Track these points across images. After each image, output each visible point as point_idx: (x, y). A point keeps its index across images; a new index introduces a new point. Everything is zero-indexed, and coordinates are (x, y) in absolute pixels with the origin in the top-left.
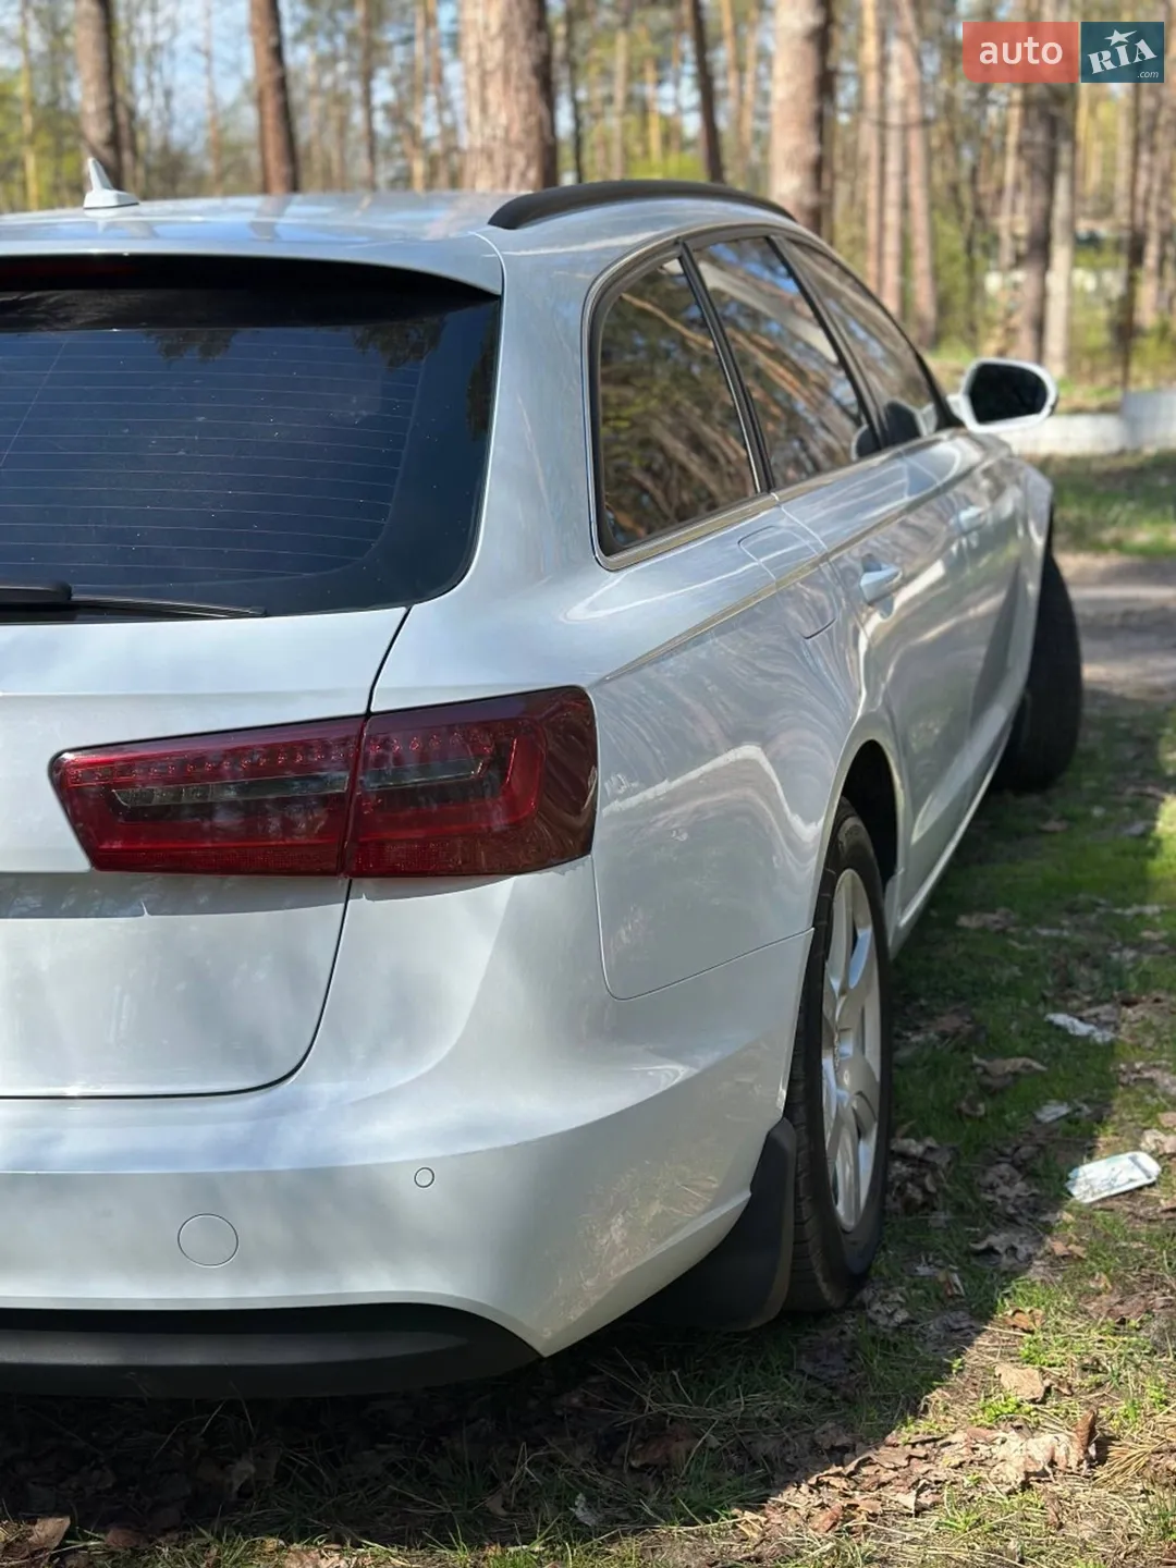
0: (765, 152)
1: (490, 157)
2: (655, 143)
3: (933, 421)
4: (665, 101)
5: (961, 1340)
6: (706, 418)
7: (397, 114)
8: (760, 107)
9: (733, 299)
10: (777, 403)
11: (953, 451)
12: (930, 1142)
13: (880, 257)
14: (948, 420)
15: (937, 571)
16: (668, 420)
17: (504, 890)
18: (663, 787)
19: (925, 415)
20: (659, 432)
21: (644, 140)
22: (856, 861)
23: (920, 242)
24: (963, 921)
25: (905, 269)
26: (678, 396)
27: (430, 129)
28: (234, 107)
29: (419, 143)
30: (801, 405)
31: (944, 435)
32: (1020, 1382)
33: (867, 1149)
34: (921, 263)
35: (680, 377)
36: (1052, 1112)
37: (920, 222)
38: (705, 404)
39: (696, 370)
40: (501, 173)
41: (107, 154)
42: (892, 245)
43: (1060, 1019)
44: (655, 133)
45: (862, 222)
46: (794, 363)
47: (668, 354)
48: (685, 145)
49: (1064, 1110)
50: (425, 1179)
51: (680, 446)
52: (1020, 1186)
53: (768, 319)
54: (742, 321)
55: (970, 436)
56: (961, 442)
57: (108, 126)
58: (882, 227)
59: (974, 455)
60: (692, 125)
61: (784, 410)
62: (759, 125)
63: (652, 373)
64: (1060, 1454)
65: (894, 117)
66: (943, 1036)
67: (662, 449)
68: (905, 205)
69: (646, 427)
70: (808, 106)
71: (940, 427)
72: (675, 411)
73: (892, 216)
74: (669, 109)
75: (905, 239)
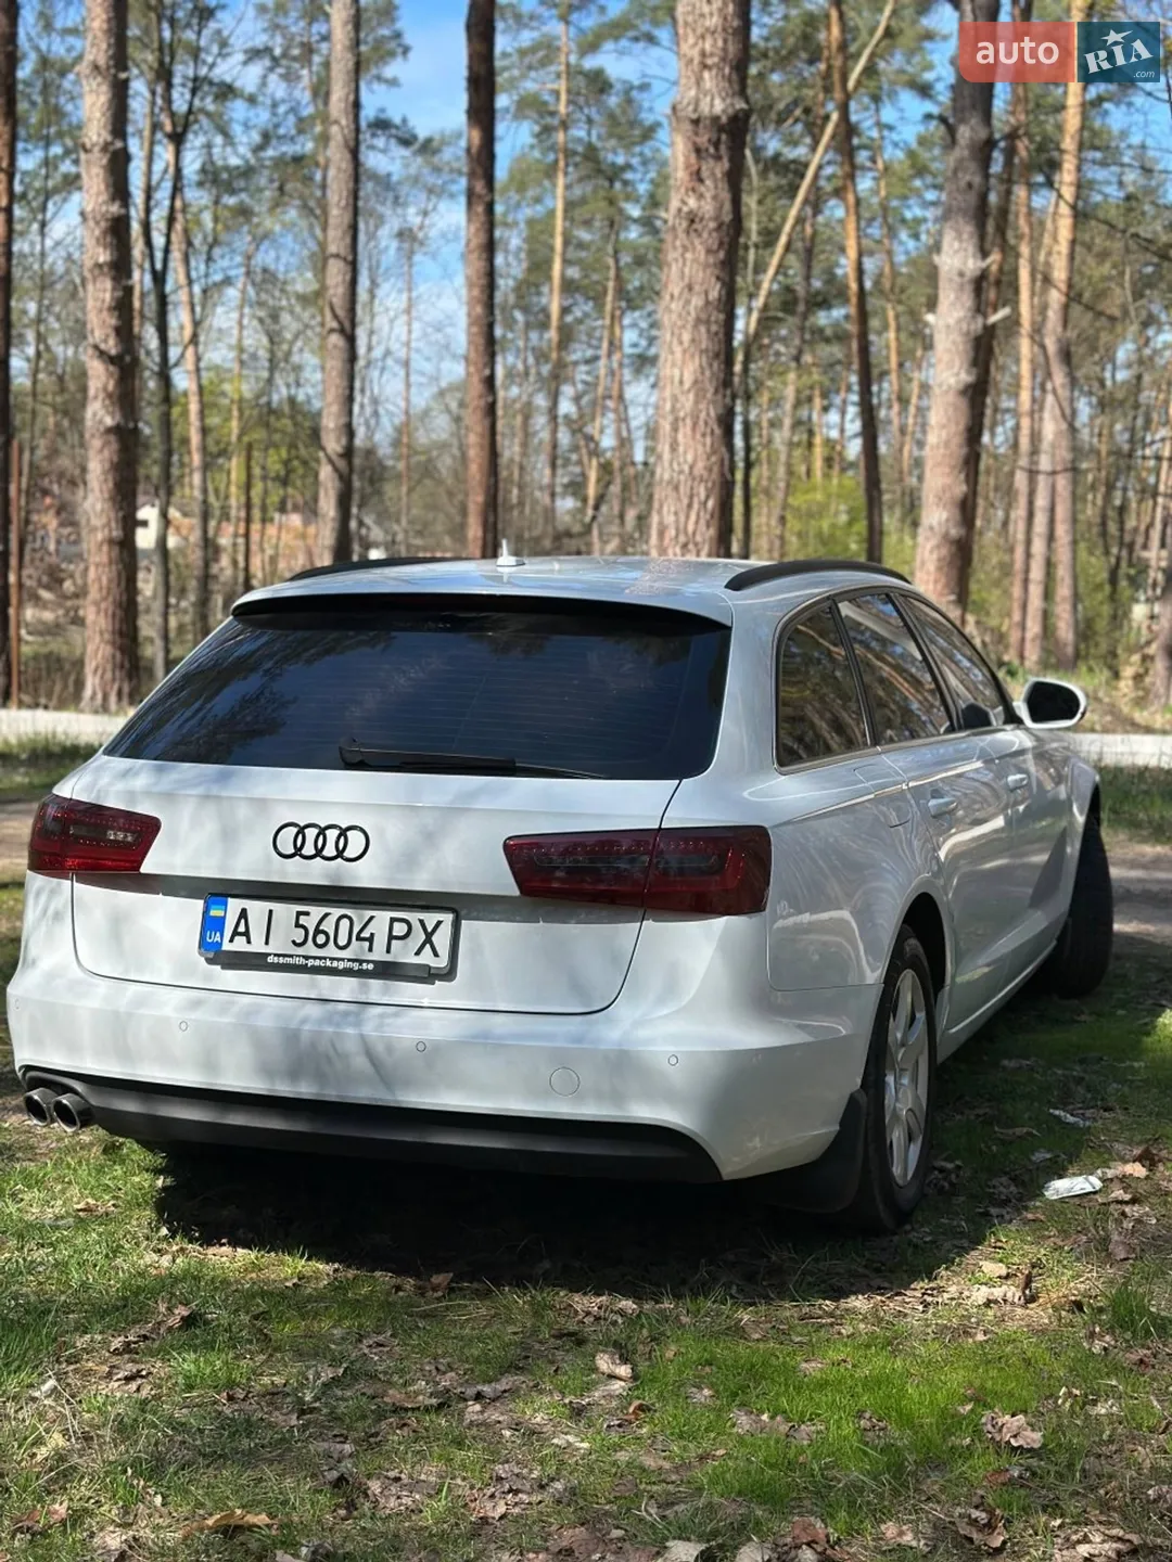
0: (920, 478)
1: (676, 488)
2: (818, 464)
3: (1002, 717)
4: (829, 427)
5: (963, 1251)
6: (844, 707)
7: (577, 427)
8: (919, 435)
9: (867, 628)
10: (894, 701)
11: (1012, 738)
12: (958, 1163)
13: (1026, 581)
14: (1012, 718)
15: (999, 822)
16: (817, 705)
17: (720, 923)
18: (806, 917)
19: (996, 714)
20: (809, 711)
21: (808, 460)
22: (914, 965)
23: (1063, 572)
24: (1006, 1062)
25: (1048, 594)
26: (825, 690)
27: (608, 441)
28: (426, 413)
29: (595, 452)
30: (915, 706)
31: (1008, 727)
32: (993, 1269)
33: (915, 1150)
34: (1064, 591)
35: (828, 678)
36: (1041, 1155)
37: (1063, 554)
38: (845, 698)
39: (838, 674)
40: (686, 501)
41: (342, 464)
42: (1037, 573)
43: (1057, 1112)
44: (819, 452)
45: (1011, 550)
46: (912, 675)
47: (819, 661)
48: (846, 466)
49: (1048, 1156)
50: (673, 1061)
51: (824, 725)
52: (1013, 1188)
53: (894, 644)
54: (874, 644)
55: (1027, 730)
56: (1020, 733)
57: (344, 441)
58: (1028, 555)
59: (1028, 743)
60: (854, 449)
61: (900, 707)
62: (916, 453)
63: (807, 672)
64: (1009, 1295)
65: (1045, 463)
66: (978, 1116)
67: (812, 726)
68: (1051, 537)
69: (802, 708)
70: (958, 450)
71: (1006, 722)
72: (822, 699)
73: (1038, 547)
74: (834, 434)
75: (1050, 565)
